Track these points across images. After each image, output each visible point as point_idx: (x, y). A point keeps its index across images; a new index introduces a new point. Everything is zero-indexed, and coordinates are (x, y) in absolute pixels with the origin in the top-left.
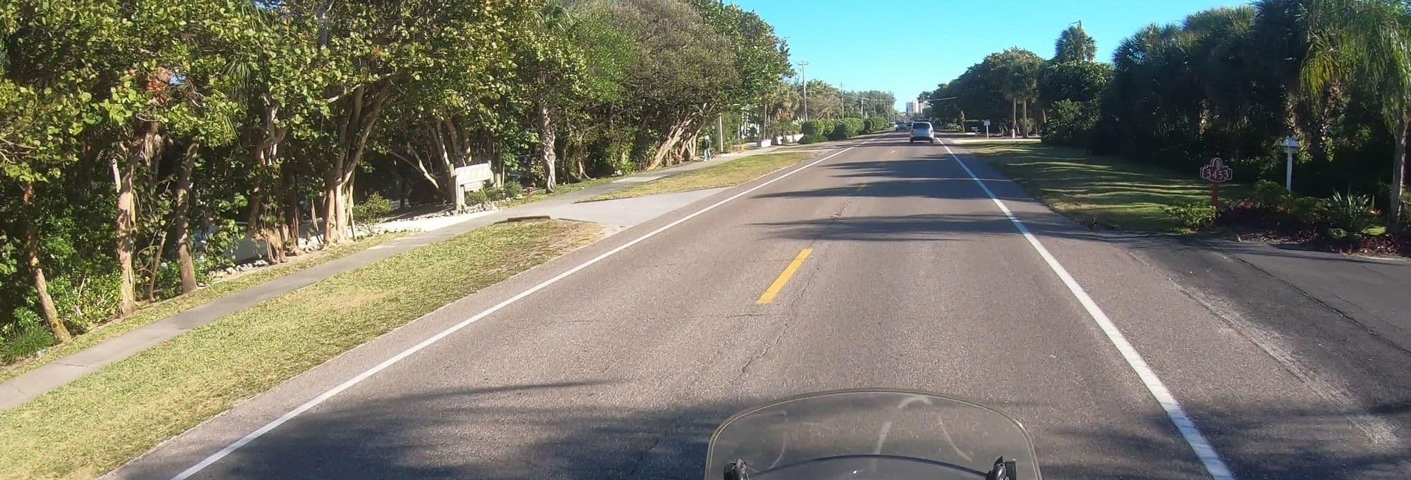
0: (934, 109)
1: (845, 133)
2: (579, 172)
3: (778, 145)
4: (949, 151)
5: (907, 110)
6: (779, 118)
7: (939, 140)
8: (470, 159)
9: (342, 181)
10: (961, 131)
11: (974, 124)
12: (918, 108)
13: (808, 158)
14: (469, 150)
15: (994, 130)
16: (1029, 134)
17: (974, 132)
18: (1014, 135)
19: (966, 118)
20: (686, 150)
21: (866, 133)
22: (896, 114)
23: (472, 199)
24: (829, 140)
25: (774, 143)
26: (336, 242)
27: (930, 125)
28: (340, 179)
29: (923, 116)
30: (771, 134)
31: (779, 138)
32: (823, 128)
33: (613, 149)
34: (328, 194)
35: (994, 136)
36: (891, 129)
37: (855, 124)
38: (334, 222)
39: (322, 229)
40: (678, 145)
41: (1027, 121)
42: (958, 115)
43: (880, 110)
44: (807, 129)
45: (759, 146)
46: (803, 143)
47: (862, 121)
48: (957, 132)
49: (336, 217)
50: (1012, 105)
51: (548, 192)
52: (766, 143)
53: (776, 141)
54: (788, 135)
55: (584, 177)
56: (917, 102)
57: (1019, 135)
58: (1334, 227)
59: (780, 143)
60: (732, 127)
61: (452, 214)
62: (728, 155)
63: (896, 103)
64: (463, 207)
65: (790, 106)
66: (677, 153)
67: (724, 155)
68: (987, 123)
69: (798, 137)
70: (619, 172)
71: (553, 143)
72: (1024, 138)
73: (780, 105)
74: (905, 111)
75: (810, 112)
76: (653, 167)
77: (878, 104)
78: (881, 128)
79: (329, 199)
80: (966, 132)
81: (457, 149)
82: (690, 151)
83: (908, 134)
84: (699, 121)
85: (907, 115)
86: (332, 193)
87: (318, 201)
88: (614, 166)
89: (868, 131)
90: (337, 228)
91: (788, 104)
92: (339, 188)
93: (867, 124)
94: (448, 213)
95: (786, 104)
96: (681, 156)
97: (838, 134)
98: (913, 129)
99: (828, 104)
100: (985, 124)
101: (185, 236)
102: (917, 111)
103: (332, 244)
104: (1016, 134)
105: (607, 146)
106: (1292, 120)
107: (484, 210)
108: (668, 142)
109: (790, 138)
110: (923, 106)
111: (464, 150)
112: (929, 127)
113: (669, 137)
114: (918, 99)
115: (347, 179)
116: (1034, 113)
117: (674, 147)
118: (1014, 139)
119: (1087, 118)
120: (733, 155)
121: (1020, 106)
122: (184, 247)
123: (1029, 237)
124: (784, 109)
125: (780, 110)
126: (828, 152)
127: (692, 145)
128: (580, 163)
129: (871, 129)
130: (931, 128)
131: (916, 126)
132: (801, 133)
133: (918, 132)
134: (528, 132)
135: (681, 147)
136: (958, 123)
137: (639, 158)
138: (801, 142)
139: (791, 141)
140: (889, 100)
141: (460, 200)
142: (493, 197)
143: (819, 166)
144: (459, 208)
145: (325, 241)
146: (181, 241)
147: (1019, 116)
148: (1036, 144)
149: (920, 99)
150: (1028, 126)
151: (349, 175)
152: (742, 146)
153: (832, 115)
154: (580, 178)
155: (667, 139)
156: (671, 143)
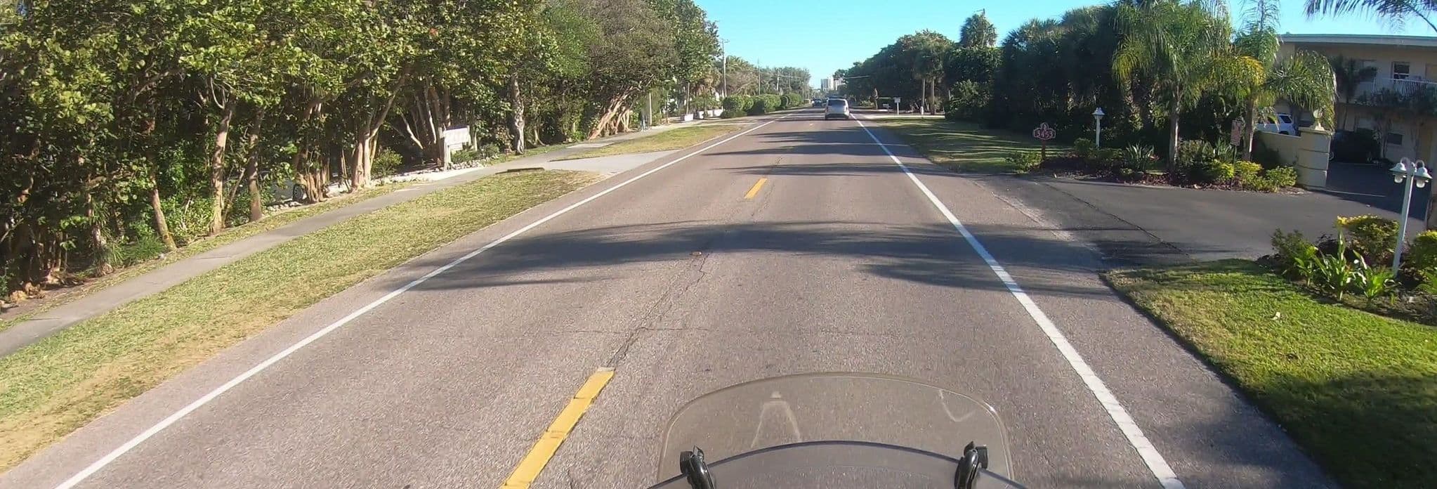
0: (850, 86)
1: (763, 109)
2: (534, 138)
3: (700, 119)
4: (861, 124)
5: (822, 87)
6: (700, 94)
7: (853, 116)
8: (449, 124)
9: (370, 136)
10: (874, 108)
11: (886, 102)
12: (833, 85)
13: (735, 130)
14: (448, 117)
15: (905, 107)
16: (937, 111)
17: (885, 109)
18: (923, 111)
19: (879, 96)
20: (621, 123)
21: (783, 109)
22: (811, 90)
23: (457, 159)
24: (748, 115)
25: (696, 117)
26: (363, 186)
27: (846, 102)
28: (368, 134)
29: (838, 93)
30: (695, 109)
31: (701, 113)
32: (743, 105)
33: (565, 119)
34: (357, 147)
35: (905, 113)
36: (806, 105)
37: (772, 100)
38: (362, 170)
39: (351, 176)
40: (616, 117)
41: (934, 98)
42: (872, 92)
43: (796, 87)
44: (728, 104)
45: (682, 120)
46: (725, 118)
47: (779, 98)
48: (871, 109)
49: (363, 167)
50: (922, 83)
51: (517, 154)
52: (689, 117)
53: (698, 114)
54: (709, 109)
55: (539, 143)
56: (832, 79)
57: (928, 112)
58: (1124, 167)
59: (701, 117)
60: (659, 102)
61: (441, 170)
62: (657, 127)
63: (811, 79)
64: (450, 165)
65: (712, 82)
66: (612, 124)
67: (653, 127)
68: (897, 101)
69: (718, 112)
70: (570, 140)
71: (522, 111)
72: (932, 114)
73: (702, 81)
74: (820, 88)
75: (729, 89)
76: (594, 136)
77: (793, 81)
78: (796, 104)
79: (358, 151)
80: (879, 109)
81: (439, 115)
82: (624, 123)
83: (824, 109)
84: (635, 95)
85: (822, 91)
86: (361, 146)
87: (348, 151)
88: (566, 134)
89: (784, 107)
90: (364, 174)
91: (710, 81)
92: (367, 142)
93: (783, 100)
94: (437, 169)
95: (707, 81)
96: (616, 128)
97: (757, 110)
98: (828, 104)
99: (747, 80)
100: (896, 102)
101: (255, 173)
102: (832, 87)
103: (360, 188)
104: (925, 111)
105: (560, 116)
106: (1130, 98)
107: (471, 166)
108: (608, 114)
109: (710, 112)
110: (838, 83)
111: (445, 116)
112: (845, 104)
113: (609, 110)
114: (834, 76)
115: (374, 135)
116: (941, 92)
117: (612, 119)
118: (923, 115)
119: (982, 96)
120: (661, 128)
121: (929, 86)
122: (254, 182)
123: (911, 175)
124: (706, 85)
125: (702, 86)
126: (752, 125)
127: (626, 118)
128: (536, 132)
129: (787, 105)
130: (847, 105)
131: (831, 103)
132: (720, 108)
133: (832, 110)
134: (501, 102)
135: (616, 120)
136: (872, 101)
137: (586, 128)
138: (722, 116)
139: (712, 116)
140: (804, 76)
141: (448, 159)
142: (474, 156)
143: (748, 135)
144: (446, 165)
145: (353, 185)
146: (252, 177)
147: (928, 94)
148: (941, 120)
149: (836, 77)
150: (935, 103)
151: (375, 131)
152: (669, 119)
153: (749, 91)
154: (535, 144)
155: (607, 112)
156: (611, 114)
